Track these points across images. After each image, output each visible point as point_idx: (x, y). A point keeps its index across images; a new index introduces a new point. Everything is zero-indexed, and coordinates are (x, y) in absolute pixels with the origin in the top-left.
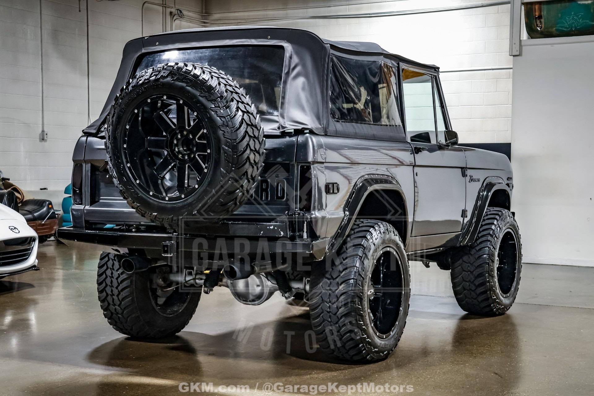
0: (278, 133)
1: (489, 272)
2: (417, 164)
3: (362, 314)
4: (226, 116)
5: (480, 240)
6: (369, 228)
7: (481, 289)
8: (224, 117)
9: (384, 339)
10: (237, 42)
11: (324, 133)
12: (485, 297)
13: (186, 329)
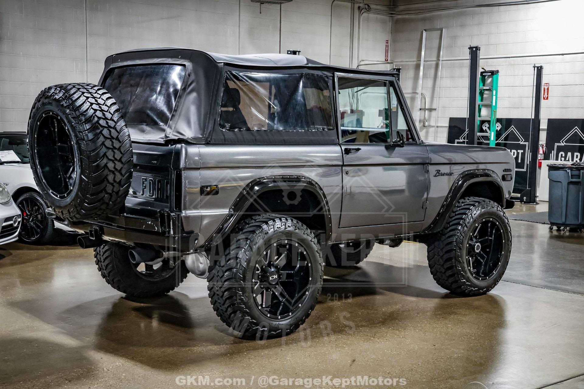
0: (162, 141)
1: (455, 257)
2: (345, 164)
3: (243, 298)
4: (83, 132)
5: (450, 228)
6: (261, 223)
7: (449, 273)
8: (82, 132)
9: (279, 319)
10: (160, 61)
11: (205, 142)
12: (454, 280)
13: (176, 289)
